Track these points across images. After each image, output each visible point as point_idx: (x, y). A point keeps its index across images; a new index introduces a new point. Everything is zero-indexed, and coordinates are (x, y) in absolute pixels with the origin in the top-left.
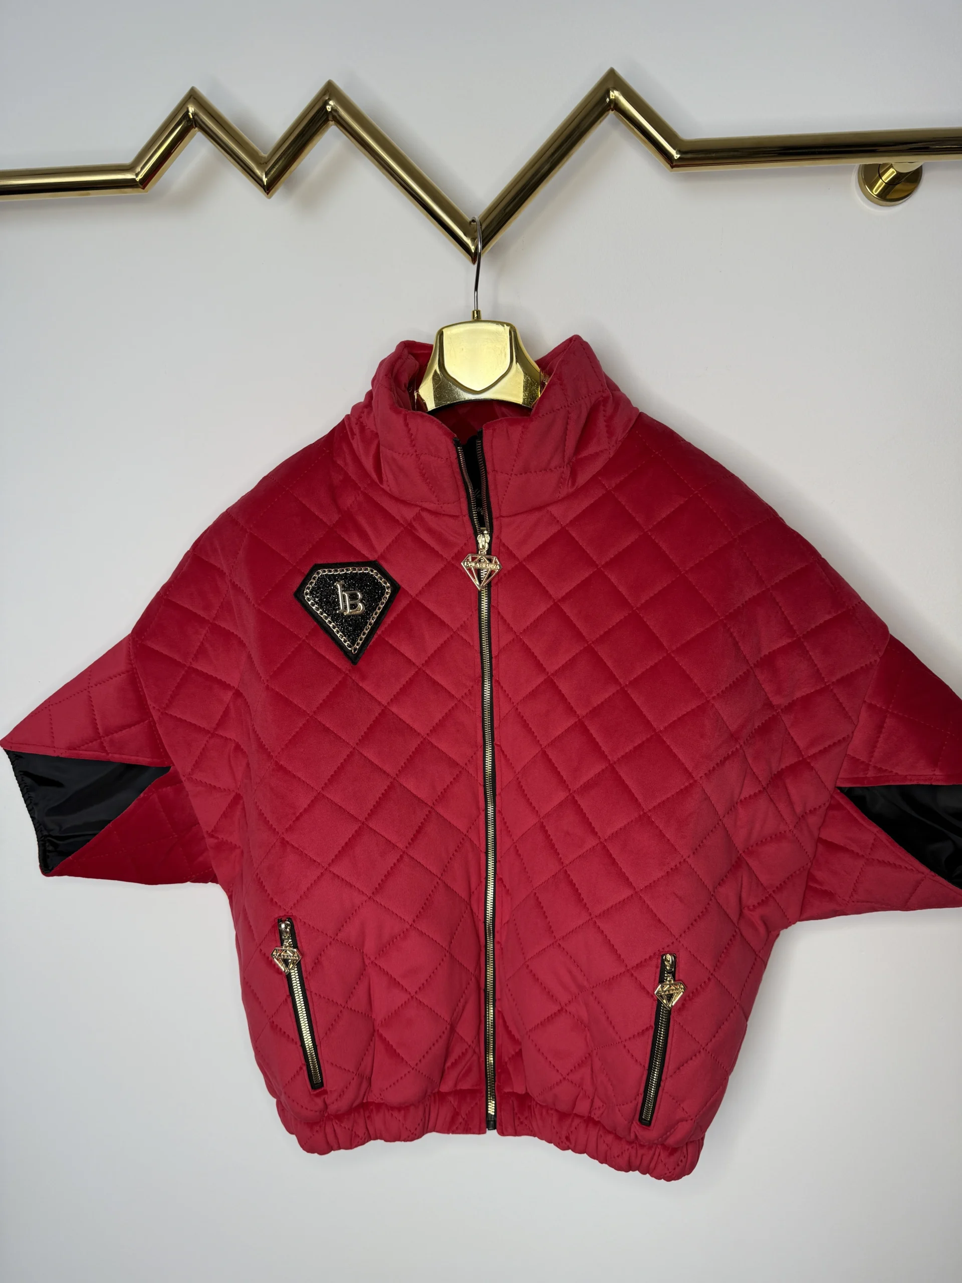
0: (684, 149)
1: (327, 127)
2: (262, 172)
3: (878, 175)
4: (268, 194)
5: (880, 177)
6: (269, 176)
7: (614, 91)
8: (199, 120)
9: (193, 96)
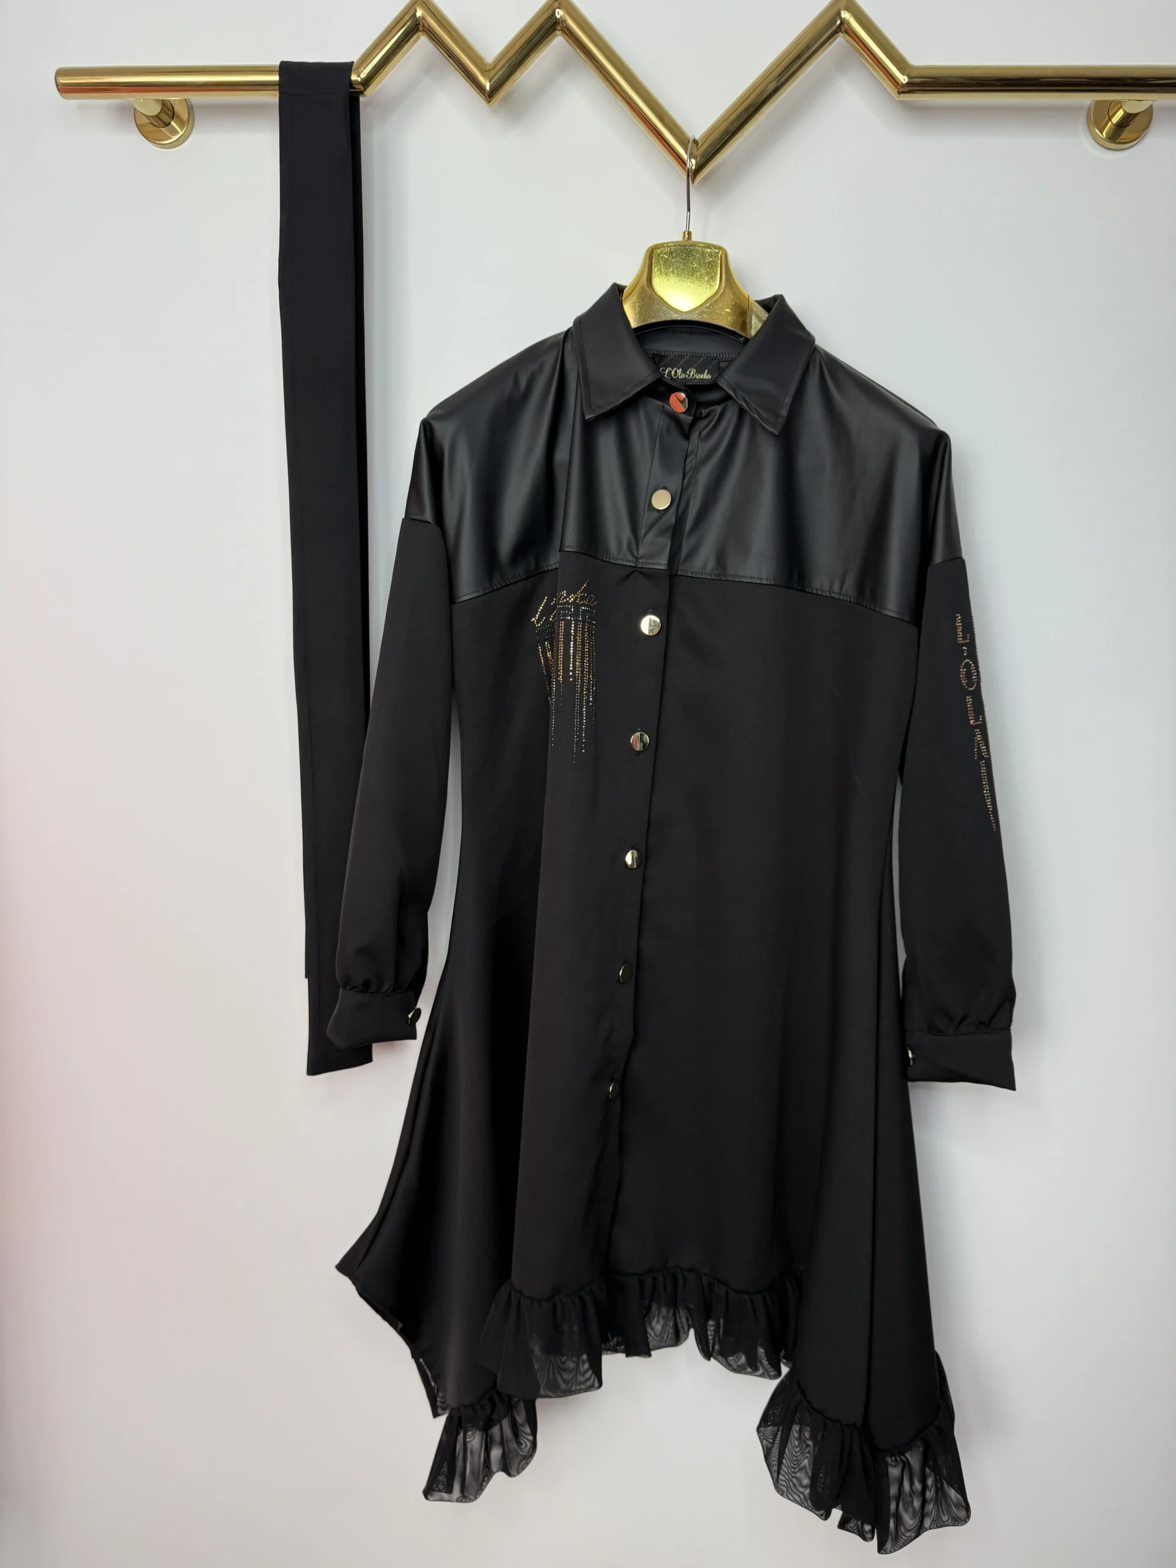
0: (912, 74)
1: (554, 37)
2: (486, 80)
3: (1107, 118)
4: (489, 102)
5: (1110, 119)
6: (493, 81)
7: (846, 12)
8: (426, 24)
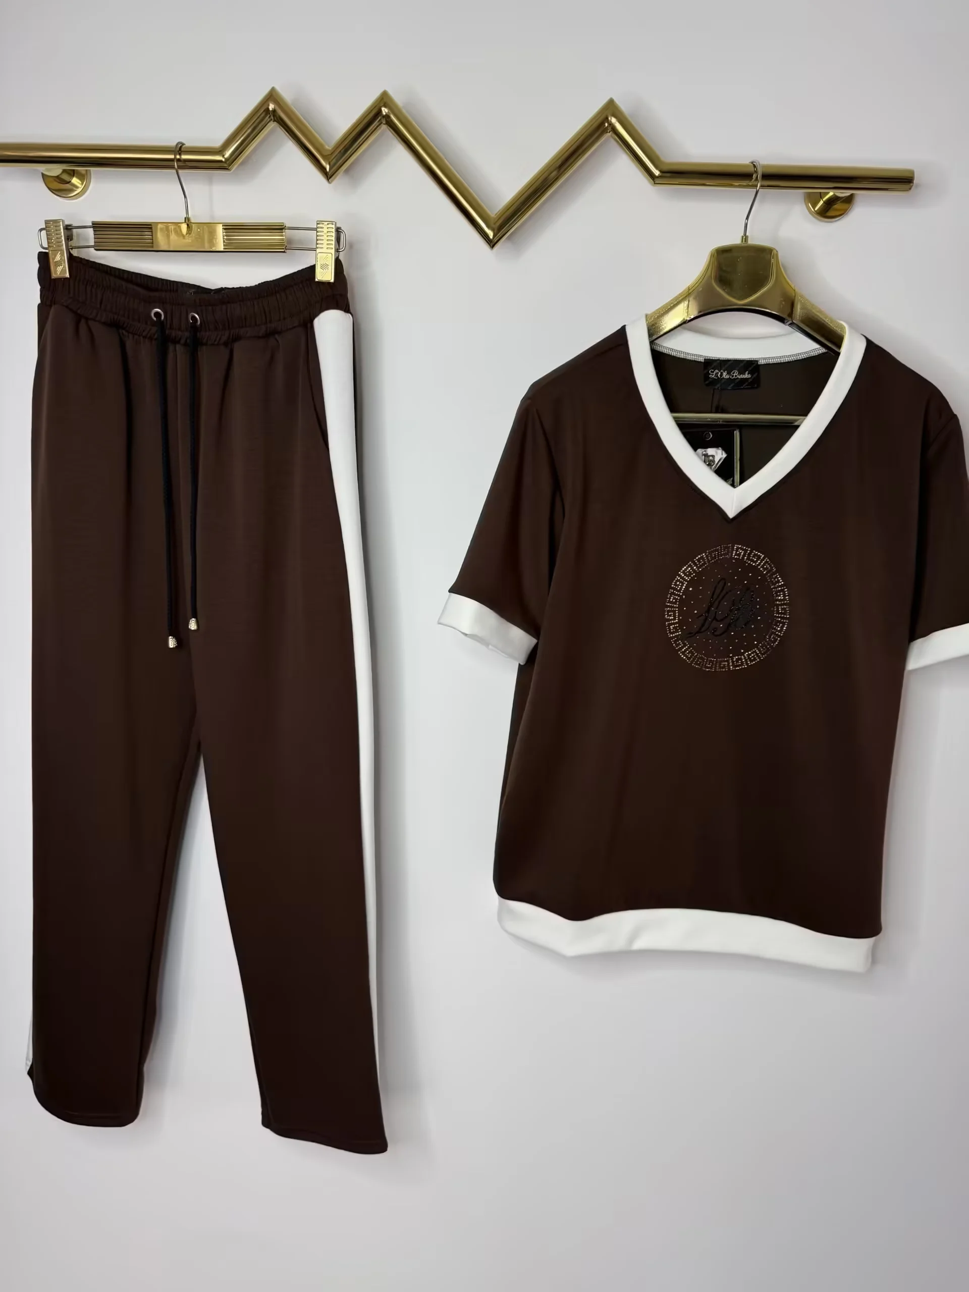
0: (665, 168)
1: (380, 130)
2: (326, 163)
3: (818, 199)
4: (329, 180)
5: (822, 199)
6: (332, 166)
7: (612, 117)
8: (277, 116)
9: (272, 96)
